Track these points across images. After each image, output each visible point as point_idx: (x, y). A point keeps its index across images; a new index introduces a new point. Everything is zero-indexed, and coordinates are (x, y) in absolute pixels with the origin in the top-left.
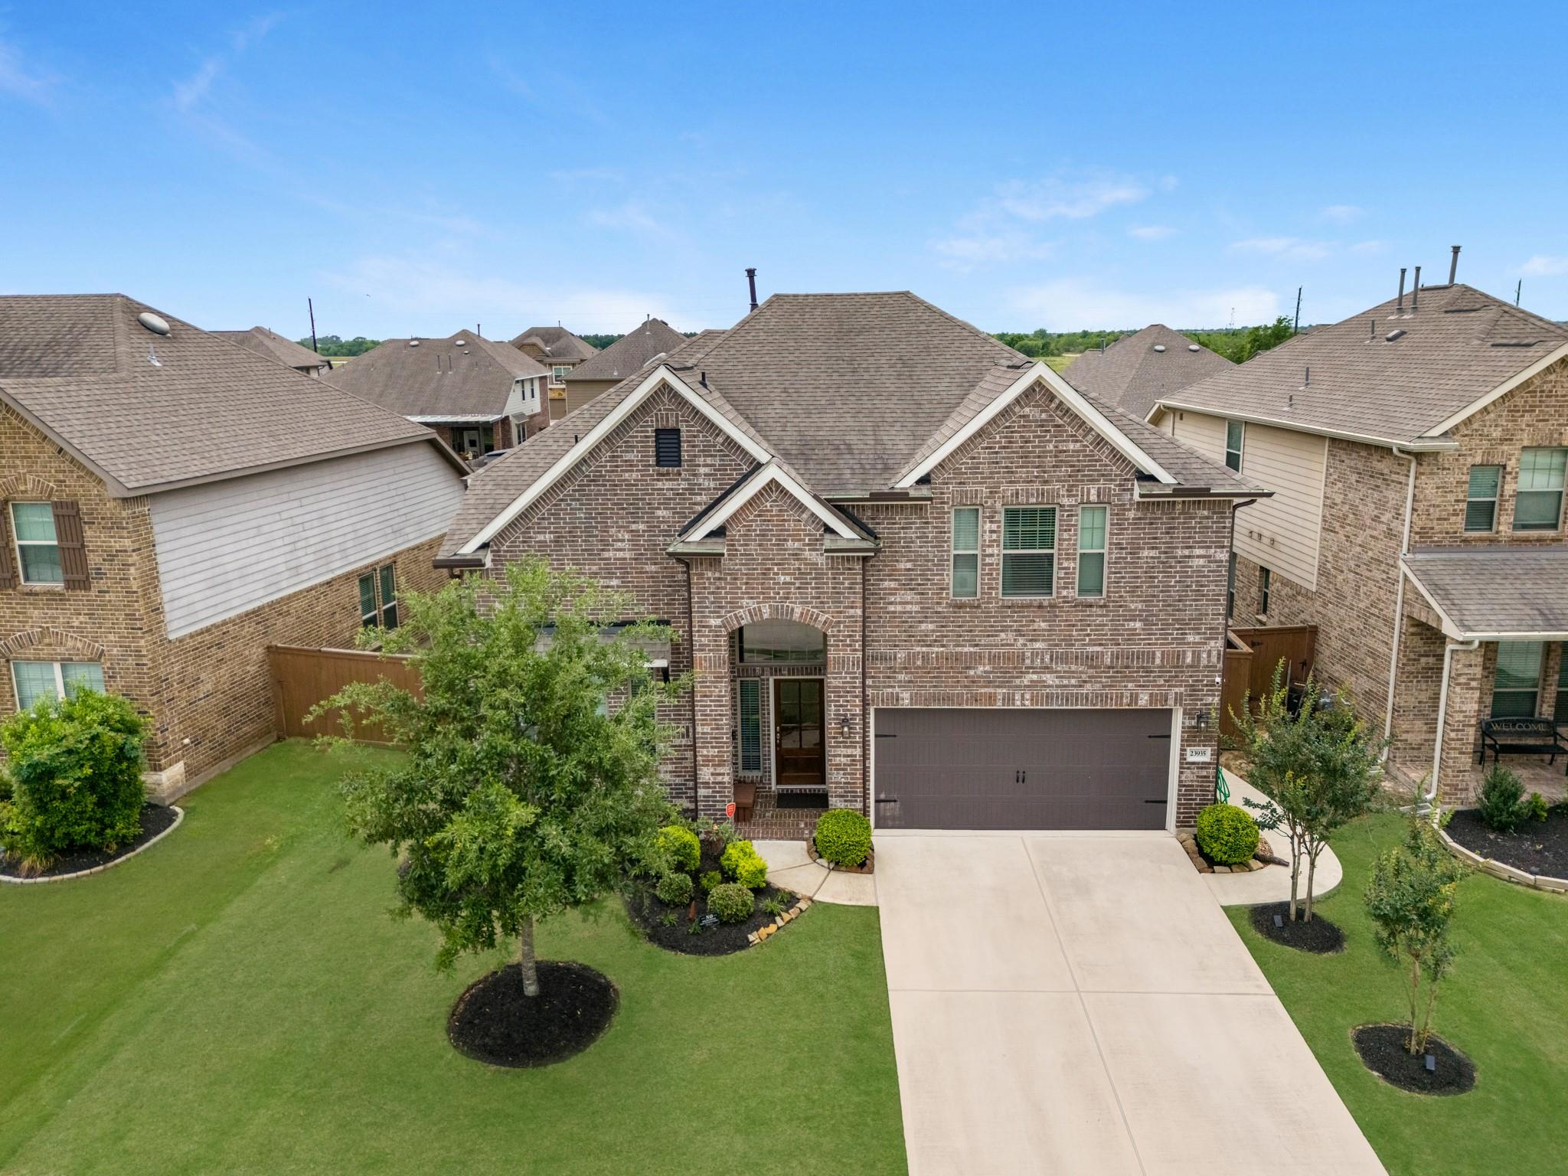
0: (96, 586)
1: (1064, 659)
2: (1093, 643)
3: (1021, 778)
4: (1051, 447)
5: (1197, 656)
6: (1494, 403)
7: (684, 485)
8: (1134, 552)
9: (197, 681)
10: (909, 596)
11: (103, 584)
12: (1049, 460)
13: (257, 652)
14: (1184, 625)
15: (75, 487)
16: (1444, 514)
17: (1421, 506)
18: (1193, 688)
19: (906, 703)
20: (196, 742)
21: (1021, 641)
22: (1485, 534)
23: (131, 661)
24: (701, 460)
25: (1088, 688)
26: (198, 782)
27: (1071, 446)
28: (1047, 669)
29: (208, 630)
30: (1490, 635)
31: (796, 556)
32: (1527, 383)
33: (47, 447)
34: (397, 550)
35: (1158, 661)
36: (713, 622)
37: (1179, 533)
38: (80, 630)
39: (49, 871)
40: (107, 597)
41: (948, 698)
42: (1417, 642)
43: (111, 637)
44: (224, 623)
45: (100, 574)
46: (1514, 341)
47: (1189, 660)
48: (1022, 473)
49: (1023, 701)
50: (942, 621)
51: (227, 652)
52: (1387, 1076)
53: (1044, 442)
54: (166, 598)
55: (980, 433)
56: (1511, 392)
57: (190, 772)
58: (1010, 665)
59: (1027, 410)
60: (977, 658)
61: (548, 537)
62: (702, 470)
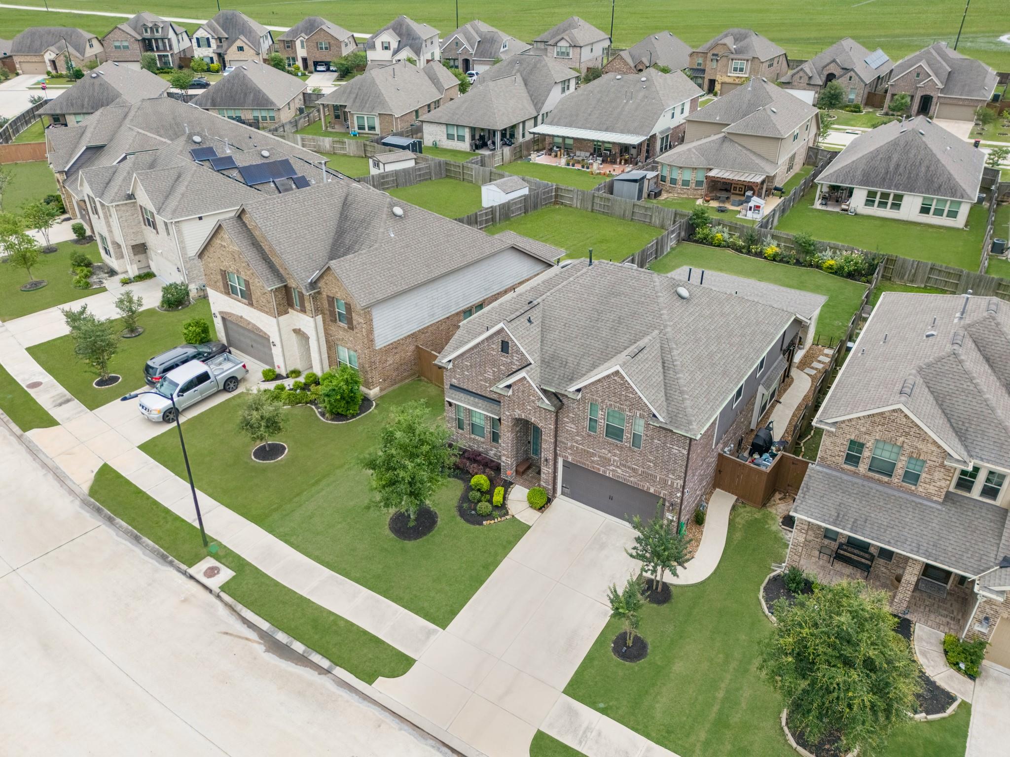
0: (356, 330)
1: (625, 466)
2: (634, 464)
3: (611, 498)
4: (623, 393)
5: (672, 483)
6: (864, 417)
7: (509, 361)
8: (652, 439)
9: (386, 361)
10: (573, 426)
12: (623, 398)
13: (412, 348)
14: (669, 471)
15: (350, 300)
16: (833, 454)
18: (670, 493)
20: (384, 380)
21: (610, 455)
22: (853, 468)
23: (363, 356)
25: (632, 479)
26: (384, 393)
27: (631, 395)
28: (618, 467)
29: (391, 344)
31: (533, 402)
32: (882, 413)
34: (485, 297)
35: (658, 479)
36: (507, 413)
37: (669, 439)
38: (351, 341)
39: (332, 420)
40: (358, 335)
43: (359, 347)
44: (398, 340)
45: (356, 328)
47: (669, 483)
48: (613, 399)
49: (609, 474)
50: (583, 438)
51: (398, 350)
53: (621, 391)
54: (376, 336)
55: (599, 380)
56: (873, 415)
57: (381, 390)
58: (606, 462)
59: (616, 378)
60: (594, 455)
61: (469, 364)
62: (516, 357)
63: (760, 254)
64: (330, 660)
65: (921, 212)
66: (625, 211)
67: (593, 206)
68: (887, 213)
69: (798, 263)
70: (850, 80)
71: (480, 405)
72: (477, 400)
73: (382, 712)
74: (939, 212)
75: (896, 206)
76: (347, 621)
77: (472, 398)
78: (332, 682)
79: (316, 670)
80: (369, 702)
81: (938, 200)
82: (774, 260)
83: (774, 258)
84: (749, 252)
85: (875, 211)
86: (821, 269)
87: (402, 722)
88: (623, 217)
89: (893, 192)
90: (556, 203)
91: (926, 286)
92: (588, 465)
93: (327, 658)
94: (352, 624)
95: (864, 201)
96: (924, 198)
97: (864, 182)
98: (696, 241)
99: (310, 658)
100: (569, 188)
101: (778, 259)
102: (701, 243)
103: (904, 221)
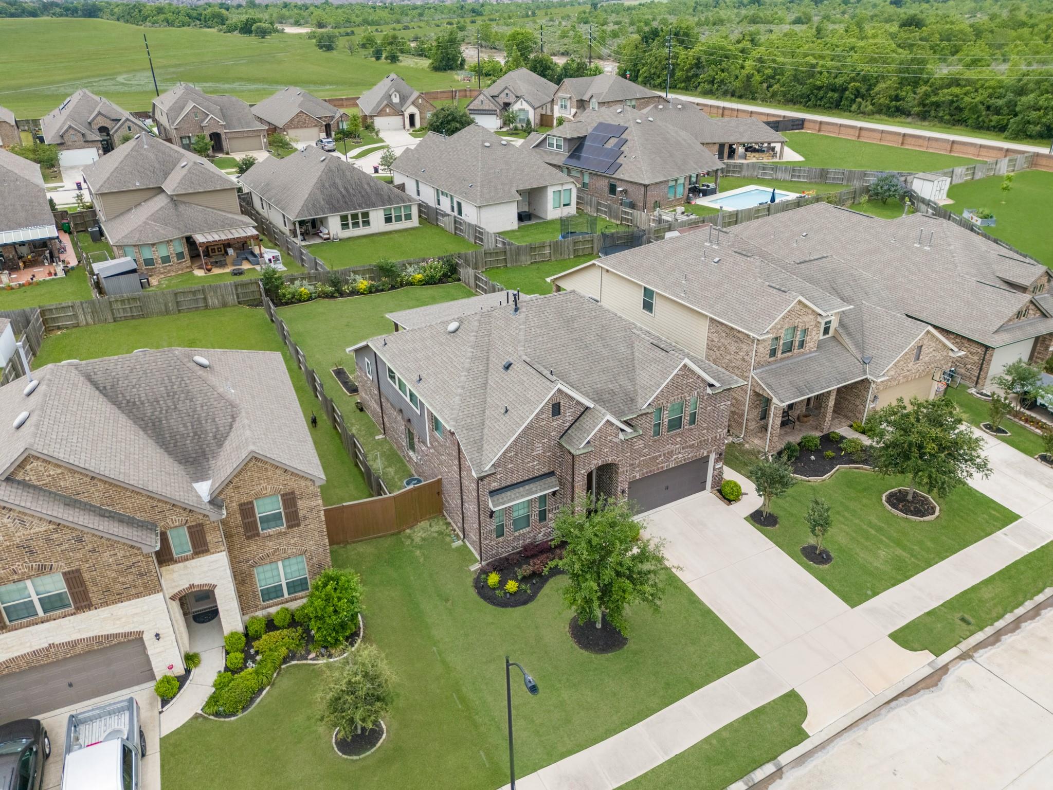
0: (303, 524)
1: (684, 448)
2: (692, 441)
3: (667, 488)
4: (685, 382)
5: (720, 435)
7: (561, 421)
8: (705, 408)
10: (641, 442)
11: (307, 522)
12: (684, 386)
14: (718, 427)
15: (293, 484)
16: (764, 356)
17: (758, 354)
18: (718, 446)
19: (638, 477)
21: (672, 446)
22: (774, 358)
23: (321, 550)
24: (567, 411)
25: (690, 455)
27: (690, 381)
28: (679, 453)
30: (789, 403)
31: (610, 441)
33: (278, 471)
35: (710, 441)
36: (583, 472)
37: (718, 400)
38: (294, 544)
40: (309, 527)
41: (651, 471)
42: (755, 397)
43: (311, 543)
45: (305, 518)
46: (778, 287)
47: (718, 437)
48: (676, 393)
49: (672, 465)
50: (650, 448)
52: (814, 563)
53: (683, 382)
58: (669, 455)
60: (659, 456)
61: (513, 453)
62: (568, 414)
63: (355, 292)
64: (768, 762)
65: (386, 222)
66: (166, 305)
67: (113, 314)
68: (362, 231)
69: (393, 287)
70: (130, 130)
71: (534, 489)
72: (527, 487)
73: (842, 737)
74: (399, 219)
75: (367, 223)
76: (725, 728)
77: (521, 488)
78: (793, 770)
79: (774, 781)
80: (828, 745)
81: (395, 208)
82: (371, 292)
83: (370, 291)
84: (342, 294)
85: (352, 232)
86: (414, 285)
87: (857, 726)
88: (167, 312)
89: (359, 211)
90: (48, 330)
91: (486, 269)
92: (655, 469)
93: (764, 764)
94: (731, 725)
95: (340, 227)
96: (385, 210)
97: (334, 210)
98: (287, 304)
99: (756, 781)
100: (64, 305)
101: (374, 290)
102: (292, 303)
103: (377, 234)
